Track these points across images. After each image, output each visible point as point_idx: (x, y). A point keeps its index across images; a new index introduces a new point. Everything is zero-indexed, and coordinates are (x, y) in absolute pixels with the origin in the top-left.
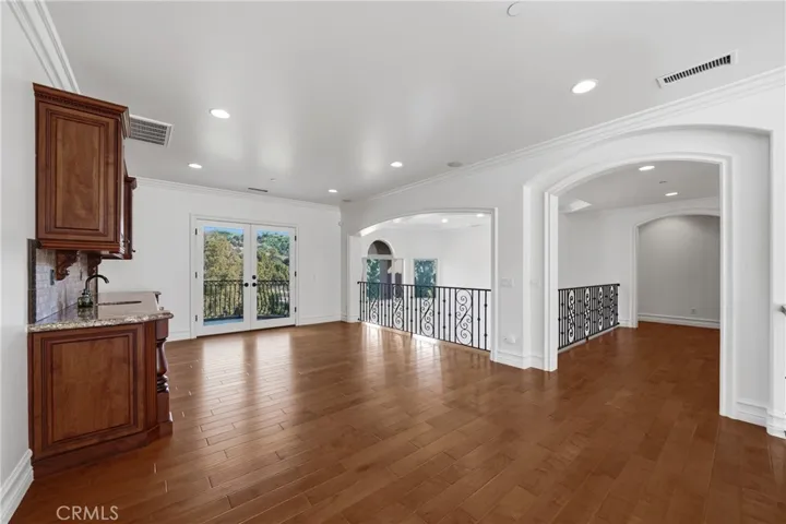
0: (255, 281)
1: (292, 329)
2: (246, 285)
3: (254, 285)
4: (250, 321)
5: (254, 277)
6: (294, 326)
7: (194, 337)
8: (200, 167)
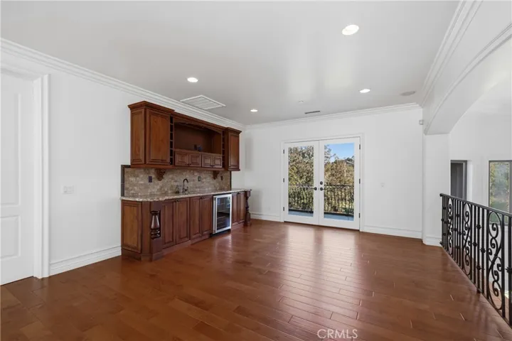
0: (323, 186)
1: (358, 232)
2: (316, 189)
3: (321, 189)
4: (318, 217)
5: (321, 183)
6: (359, 231)
7: (282, 221)
8: (256, 111)
